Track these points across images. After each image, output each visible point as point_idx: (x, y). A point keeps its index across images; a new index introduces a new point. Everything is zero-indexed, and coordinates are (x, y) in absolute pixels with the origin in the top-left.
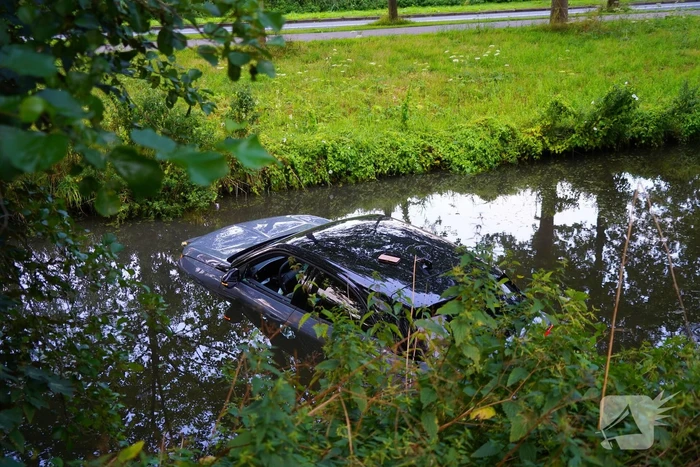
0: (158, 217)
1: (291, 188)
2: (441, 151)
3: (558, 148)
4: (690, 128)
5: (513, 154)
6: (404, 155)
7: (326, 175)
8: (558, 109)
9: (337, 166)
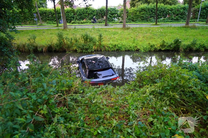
0: (84, 53)
1: (109, 51)
2: (138, 47)
3: (163, 49)
4: (196, 48)
5: (153, 49)
6: (131, 47)
7: (115, 49)
8: (164, 41)
9: (118, 48)
